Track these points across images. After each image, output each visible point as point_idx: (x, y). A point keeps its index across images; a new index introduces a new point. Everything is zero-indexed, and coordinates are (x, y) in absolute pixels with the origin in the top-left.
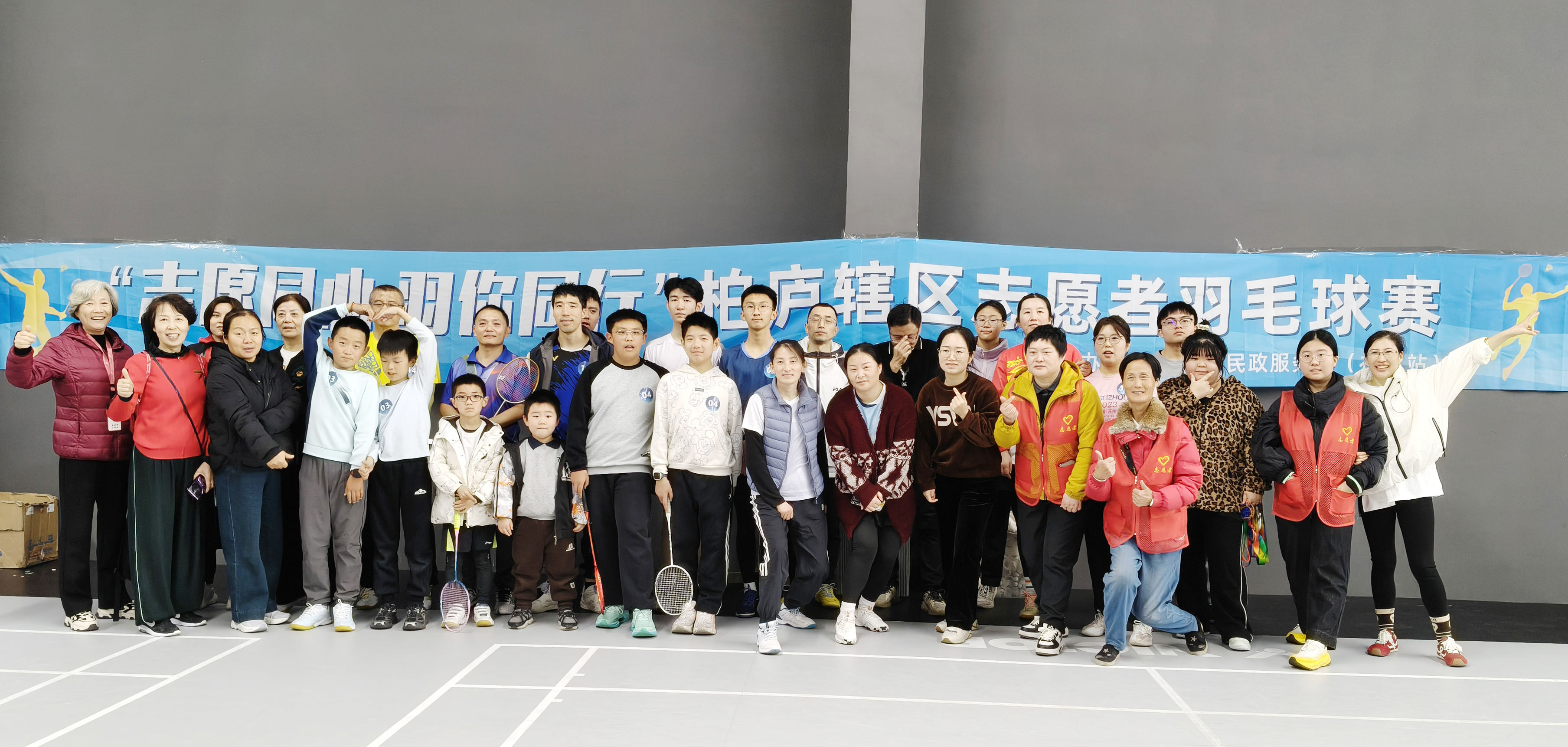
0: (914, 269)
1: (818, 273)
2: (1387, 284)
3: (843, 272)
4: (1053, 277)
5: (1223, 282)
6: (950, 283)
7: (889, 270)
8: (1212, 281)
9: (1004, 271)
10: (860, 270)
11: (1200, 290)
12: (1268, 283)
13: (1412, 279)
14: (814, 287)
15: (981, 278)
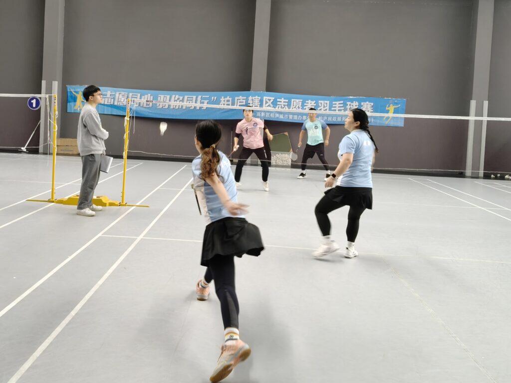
0: (265, 98)
1: (245, 98)
2: (362, 103)
3: (250, 98)
4: (293, 100)
5: (328, 102)
6: (272, 101)
7: (260, 98)
8: (326, 102)
9: (283, 99)
10: (254, 98)
11: (323, 104)
12: (337, 103)
13: (367, 103)
14: (244, 101)
15: (278, 100)
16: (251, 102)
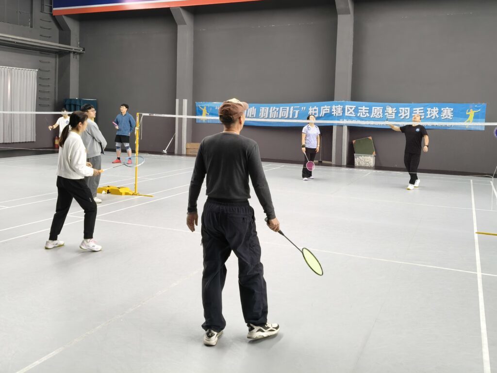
1: (329, 107)
3: (334, 107)
6: (353, 109)
9: (364, 107)
11: (403, 110)
12: (418, 109)
13: (447, 108)
14: (329, 110)
15: (359, 108)
16: (335, 110)
